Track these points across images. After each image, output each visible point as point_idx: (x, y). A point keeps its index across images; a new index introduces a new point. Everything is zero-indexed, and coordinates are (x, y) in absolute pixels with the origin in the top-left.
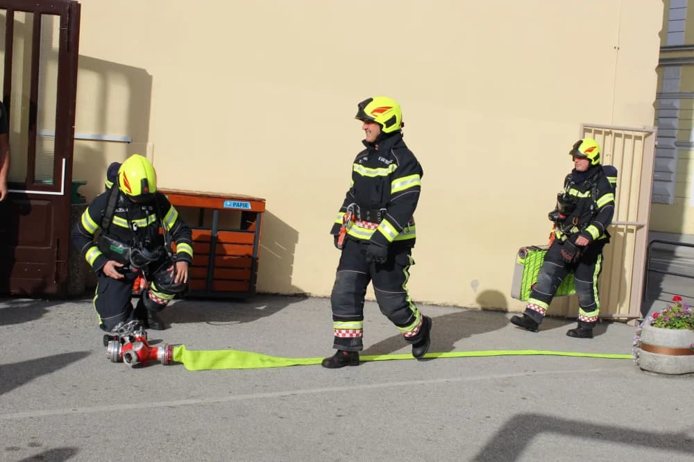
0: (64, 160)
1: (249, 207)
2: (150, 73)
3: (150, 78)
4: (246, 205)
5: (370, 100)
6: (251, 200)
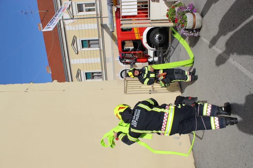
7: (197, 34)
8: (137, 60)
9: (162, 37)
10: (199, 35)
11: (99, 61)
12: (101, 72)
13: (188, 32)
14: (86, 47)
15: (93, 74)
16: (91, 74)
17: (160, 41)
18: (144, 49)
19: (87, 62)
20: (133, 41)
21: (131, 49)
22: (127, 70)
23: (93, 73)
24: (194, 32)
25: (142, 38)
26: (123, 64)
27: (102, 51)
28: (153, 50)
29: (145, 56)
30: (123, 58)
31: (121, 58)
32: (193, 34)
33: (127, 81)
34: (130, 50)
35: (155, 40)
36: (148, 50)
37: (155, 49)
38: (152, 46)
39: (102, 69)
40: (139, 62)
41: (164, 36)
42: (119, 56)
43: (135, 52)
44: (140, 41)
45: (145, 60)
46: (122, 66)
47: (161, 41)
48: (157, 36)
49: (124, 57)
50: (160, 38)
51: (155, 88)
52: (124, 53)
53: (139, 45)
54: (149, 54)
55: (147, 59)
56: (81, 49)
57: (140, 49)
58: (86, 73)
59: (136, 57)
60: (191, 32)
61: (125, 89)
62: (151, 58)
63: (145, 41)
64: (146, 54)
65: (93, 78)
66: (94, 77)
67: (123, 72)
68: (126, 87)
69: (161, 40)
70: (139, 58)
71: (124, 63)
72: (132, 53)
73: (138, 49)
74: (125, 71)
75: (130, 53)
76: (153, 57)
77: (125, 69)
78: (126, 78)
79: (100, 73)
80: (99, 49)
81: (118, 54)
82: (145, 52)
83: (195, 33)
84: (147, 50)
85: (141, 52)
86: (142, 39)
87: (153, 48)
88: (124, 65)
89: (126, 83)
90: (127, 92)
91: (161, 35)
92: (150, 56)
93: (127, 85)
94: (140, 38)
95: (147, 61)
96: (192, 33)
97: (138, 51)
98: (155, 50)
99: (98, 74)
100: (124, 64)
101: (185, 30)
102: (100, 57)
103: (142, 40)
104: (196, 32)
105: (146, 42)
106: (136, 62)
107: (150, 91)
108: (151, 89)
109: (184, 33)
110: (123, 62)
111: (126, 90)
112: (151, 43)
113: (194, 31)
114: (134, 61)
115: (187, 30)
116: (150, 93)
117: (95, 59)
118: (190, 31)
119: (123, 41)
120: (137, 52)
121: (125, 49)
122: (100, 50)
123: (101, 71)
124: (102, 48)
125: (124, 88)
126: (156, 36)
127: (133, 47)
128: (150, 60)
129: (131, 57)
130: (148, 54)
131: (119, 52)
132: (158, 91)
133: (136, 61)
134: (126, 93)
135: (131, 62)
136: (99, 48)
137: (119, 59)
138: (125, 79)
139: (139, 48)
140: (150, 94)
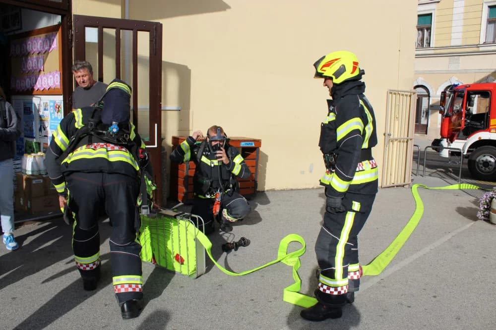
0: (156, 125)
1: (254, 145)
2: (190, 68)
3: (190, 71)
4: (252, 144)
5: (324, 57)
6: (254, 141)
7: (482, 216)
8: (448, 118)
9: (487, 169)
10: (479, 219)
11: (454, 43)
12: (429, 46)
13: (486, 201)
14: (490, 14)
15: (427, 30)
16: (428, 25)
17: (481, 164)
18: (468, 133)
19: (455, 17)
20: (487, 113)
21: (471, 109)
22: (427, 98)
23: (429, 29)
24: (484, 211)
25: (492, 131)
26: (443, 90)
27: (475, 49)
28: (463, 150)
29: (453, 133)
30: (454, 92)
31: (455, 88)
32: (482, 209)
33: (410, 96)
34: (469, 105)
35: (484, 156)
36: (465, 141)
37: (465, 153)
38: (471, 149)
39: (436, 48)
40: (443, 121)
41: (489, 172)
42: (460, 84)
43: (464, 115)
44: (486, 127)
45: (446, 133)
46: (437, 89)
47: (480, 166)
48: (492, 160)
49: (456, 93)
50: (486, 164)
51: (393, 144)
52: (464, 95)
53: (479, 124)
54: (456, 141)
55: (446, 137)
56: (486, 3)
57: (468, 125)
58: (431, 15)
59: (454, 117)
60: (486, 207)
61: (397, 92)
62: (449, 145)
63: (484, 135)
64: (458, 136)
65: (420, 29)
66: (420, 32)
67: (425, 91)
68: (399, 94)
69: (482, 167)
70: (450, 121)
71: (444, 93)
72: (462, 110)
73: (468, 121)
74: (427, 94)
75: (462, 105)
76: (449, 147)
77: (430, 95)
78: (416, 94)
79: (429, 44)
80: (482, 42)
81: (465, 83)
82: (461, 134)
83: (484, 213)
84: (466, 139)
85: (463, 126)
86: (490, 131)
87: (468, 151)
88: (439, 93)
89: (407, 93)
90: (391, 95)
91: (493, 167)
92: (452, 142)
93: (403, 95)
94: (491, 127)
95: (443, 137)
96: (484, 208)
97: (465, 121)
98: (463, 152)
99: (427, 40)
100: (442, 92)
101: (490, 197)
102: (464, 44)
103: (486, 131)
104: (484, 216)
105: (482, 139)
106: (443, 115)
107: (390, 135)
108: (392, 137)
109: (487, 196)
110: (447, 92)
111: (395, 94)
112: (478, 148)
113: (486, 213)
114: (446, 113)
115: (491, 201)
116: (386, 135)
117: (460, 35)
118: (488, 205)
119: (490, 93)
120: (463, 119)
121: (473, 96)
122: (478, 46)
123: (431, 46)
124: (481, 49)
125: (399, 89)
126: (491, 157)
127: (474, 113)
128: (445, 143)
129: (455, 108)
130: (456, 139)
131: (467, 85)
132: (387, 148)
133: (446, 117)
134: (389, 93)
135: (445, 107)
136: (484, 43)
137: (453, 84)
138: (414, 93)
139: (471, 124)
140: (384, 135)
